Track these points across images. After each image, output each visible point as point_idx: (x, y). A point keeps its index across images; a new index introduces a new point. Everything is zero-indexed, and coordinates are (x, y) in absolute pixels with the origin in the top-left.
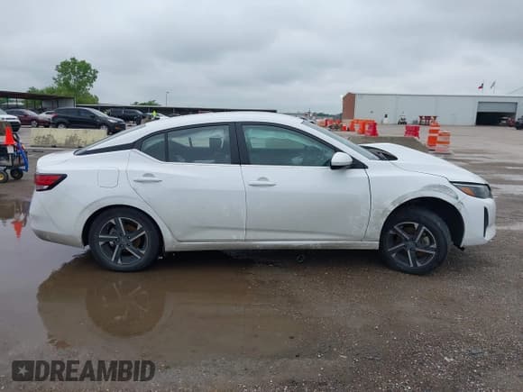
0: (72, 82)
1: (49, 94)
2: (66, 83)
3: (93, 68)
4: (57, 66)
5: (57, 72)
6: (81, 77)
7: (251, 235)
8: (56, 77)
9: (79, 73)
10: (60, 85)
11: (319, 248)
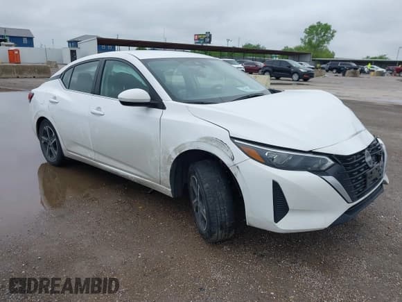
0: (314, 41)
1: (297, 51)
2: (310, 42)
3: (332, 29)
4: (306, 30)
5: (305, 34)
6: (322, 37)
7: (101, 158)
8: (303, 38)
9: (321, 34)
10: (305, 43)
11: (136, 181)
